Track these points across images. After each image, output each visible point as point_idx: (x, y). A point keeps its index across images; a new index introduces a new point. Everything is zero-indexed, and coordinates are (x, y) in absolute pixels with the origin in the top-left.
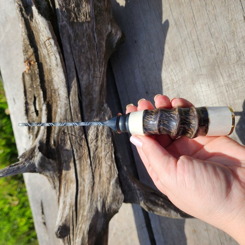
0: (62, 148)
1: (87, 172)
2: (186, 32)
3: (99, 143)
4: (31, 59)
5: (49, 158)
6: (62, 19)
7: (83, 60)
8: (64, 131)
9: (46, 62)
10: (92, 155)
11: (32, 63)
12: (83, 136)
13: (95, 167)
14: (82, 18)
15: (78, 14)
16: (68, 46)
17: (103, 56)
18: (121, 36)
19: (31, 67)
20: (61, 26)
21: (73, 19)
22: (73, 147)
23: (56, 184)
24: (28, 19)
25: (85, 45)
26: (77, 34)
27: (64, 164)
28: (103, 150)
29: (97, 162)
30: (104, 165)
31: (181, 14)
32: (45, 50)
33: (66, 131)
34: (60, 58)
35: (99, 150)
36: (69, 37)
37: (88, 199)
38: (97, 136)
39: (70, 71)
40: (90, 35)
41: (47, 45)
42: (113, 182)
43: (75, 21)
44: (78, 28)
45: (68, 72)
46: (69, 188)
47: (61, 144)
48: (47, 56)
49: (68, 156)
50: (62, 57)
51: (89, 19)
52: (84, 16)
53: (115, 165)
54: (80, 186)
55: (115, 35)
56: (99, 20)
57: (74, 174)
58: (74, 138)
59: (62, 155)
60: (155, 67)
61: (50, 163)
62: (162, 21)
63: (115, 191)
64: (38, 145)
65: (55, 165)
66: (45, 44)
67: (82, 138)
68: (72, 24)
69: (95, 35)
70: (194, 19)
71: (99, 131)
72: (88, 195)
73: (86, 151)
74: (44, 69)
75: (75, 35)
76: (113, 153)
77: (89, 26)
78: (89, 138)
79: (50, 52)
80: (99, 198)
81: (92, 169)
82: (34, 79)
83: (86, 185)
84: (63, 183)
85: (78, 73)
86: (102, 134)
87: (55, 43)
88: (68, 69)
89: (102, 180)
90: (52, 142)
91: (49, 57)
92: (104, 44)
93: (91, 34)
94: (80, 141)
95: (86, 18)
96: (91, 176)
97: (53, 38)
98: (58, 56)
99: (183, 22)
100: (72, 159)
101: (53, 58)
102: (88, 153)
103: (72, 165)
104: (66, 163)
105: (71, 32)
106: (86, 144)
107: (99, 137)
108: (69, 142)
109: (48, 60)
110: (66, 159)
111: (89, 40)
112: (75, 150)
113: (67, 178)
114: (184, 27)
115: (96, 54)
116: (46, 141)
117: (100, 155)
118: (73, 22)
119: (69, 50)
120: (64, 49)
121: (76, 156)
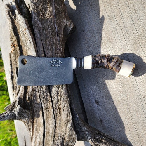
0: (34, 102)
1: (51, 118)
2: (116, 22)
3: (59, 98)
4: (14, 44)
5: (25, 109)
6: (34, 17)
7: (48, 43)
8: (35, 90)
9: (24, 45)
10: (54, 107)
11: (16, 46)
12: (49, 94)
13: (57, 115)
14: (47, 16)
15: (45, 13)
16: (38, 34)
17: (62, 40)
18: (73, 27)
19: (15, 48)
20: (34, 21)
21: (42, 17)
22: (42, 101)
23: (30, 127)
24: (13, 18)
25: (50, 33)
26: (44, 26)
27: (36, 113)
28: (62, 103)
29: (58, 111)
30: (62, 113)
31: (112, 11)
32: (23, 37)
33: (37, 90)
34: (33, 42)
35: (59, 102)
36: (39, 28)
37: (52, 138)
38: (58, 93)
39: (40, 50)
40: (52, 26)
41: (24, 33)
42: (69, 125)
43: (43, 18)
44: (45, 23)
45: (38, 51)
46: (39, 130)
47: (33, 99)
48: (24, 41)
49: (38, 107)
50: (34, 41)
51: (52, 17)
52: (49, 15)
53: (70, 113)
54: (46, 129)
55: (69, 26)
56: (59, 17)
57: (42, 120)
58: (42, 94)
59: (34, 107)
60: (96, 46)
61: (26, 112)
62: (100, 16)
63: (70, 132)
64: (18, 100)
65: (30, 113)
66: (23, 33)
67: (48, 95)
68: (41, 20)
69: (56, 27)
70: (121, 13)
71: (60, 90)
72: (52, 135)
73: (50, 103)
74: (23, 50)
75: (43, 27)
76: (69, 105)
77: (52, 21)
78: (53, 95)
79: (26, 38)
80: (59, 137)
81: (54, 116)
82: (16, 56)
83: (50, 128)
84: (35, 126)
85: (45, 51)
86: (61, 92)
87: (29, 32)
88: (38, 49)
89: (61, 124)
90: (28, 98)
91: (26, 41)
92: (62, 32)
93: (54, 26)
94: (46, 97)
95: (50, 16)
96: (54, 122)
97: (28, 29)
98: (31, 41)
99: (114, 16)
100: (41, 109)
101: (28, 42)
102: (51, 105)
103: (41, 113)
104: (37, 112)
105: (40, 25)
106: (50, 99)
107: (60, 94)
108: (39, 97)
109: (25, 43)
110: (37, 109)
111: (52, 30)
112: (43, 103)
113: (38, 123)
114: (115, 19)
115: (57, 38)
116: (23, 97)
117: (60, 107)
118: (42, 19)
119: (39, 37)
120: (35, 36)
121: (43, 108)
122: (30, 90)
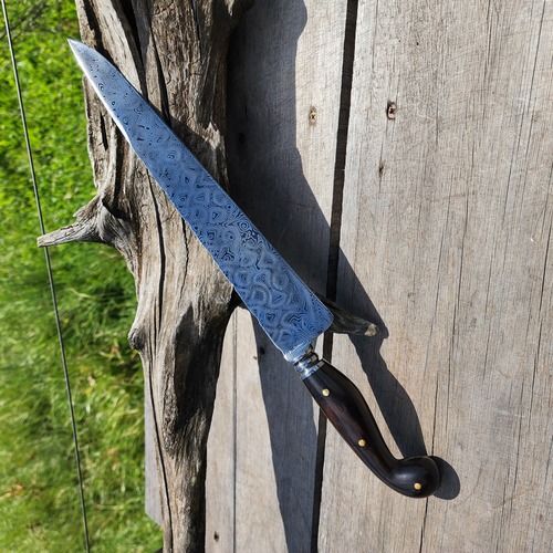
0: (139, 202)
1: (178, 242)
5: (117, 216)
7: (171, 44)
8: (141, 173)
13: (191, 236)
17: (209, 34)
22: (157, 199)
25: (174, 15)
27: (145, 231)
32: (108, 32)
33: (144, 172)
37: (178, 286)
46: (152, 269)
49: (150, 216)
54: (168, 265)
59: (140, 214)
61: (120, 225)
72: (179, 280)
80: (195, 286)
81: (185, 237)
83: (175, 264)
90: (124, 192)
96: (184, 250)
104: (147, 227)
110: (147, 221)
111: (181, 5)
113: (150, 254)
116: (115, 190)
120: (137, 25)
121: (161, 216)
122: (130, 173)
